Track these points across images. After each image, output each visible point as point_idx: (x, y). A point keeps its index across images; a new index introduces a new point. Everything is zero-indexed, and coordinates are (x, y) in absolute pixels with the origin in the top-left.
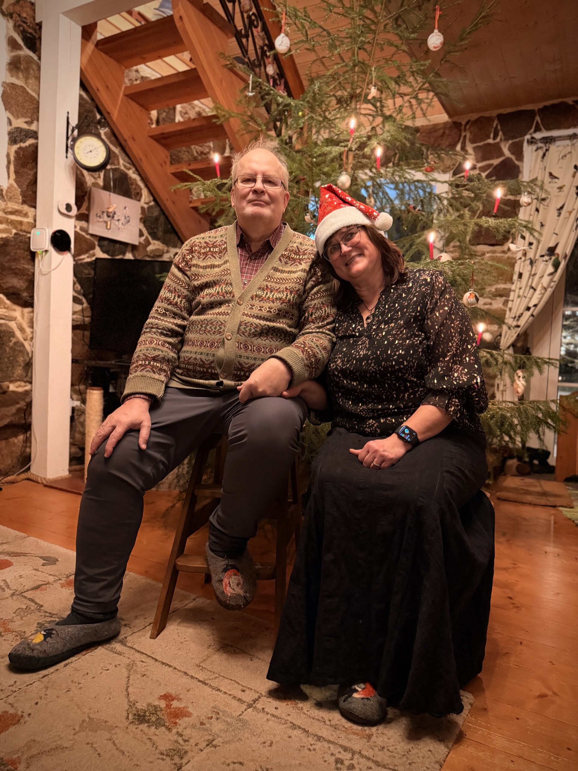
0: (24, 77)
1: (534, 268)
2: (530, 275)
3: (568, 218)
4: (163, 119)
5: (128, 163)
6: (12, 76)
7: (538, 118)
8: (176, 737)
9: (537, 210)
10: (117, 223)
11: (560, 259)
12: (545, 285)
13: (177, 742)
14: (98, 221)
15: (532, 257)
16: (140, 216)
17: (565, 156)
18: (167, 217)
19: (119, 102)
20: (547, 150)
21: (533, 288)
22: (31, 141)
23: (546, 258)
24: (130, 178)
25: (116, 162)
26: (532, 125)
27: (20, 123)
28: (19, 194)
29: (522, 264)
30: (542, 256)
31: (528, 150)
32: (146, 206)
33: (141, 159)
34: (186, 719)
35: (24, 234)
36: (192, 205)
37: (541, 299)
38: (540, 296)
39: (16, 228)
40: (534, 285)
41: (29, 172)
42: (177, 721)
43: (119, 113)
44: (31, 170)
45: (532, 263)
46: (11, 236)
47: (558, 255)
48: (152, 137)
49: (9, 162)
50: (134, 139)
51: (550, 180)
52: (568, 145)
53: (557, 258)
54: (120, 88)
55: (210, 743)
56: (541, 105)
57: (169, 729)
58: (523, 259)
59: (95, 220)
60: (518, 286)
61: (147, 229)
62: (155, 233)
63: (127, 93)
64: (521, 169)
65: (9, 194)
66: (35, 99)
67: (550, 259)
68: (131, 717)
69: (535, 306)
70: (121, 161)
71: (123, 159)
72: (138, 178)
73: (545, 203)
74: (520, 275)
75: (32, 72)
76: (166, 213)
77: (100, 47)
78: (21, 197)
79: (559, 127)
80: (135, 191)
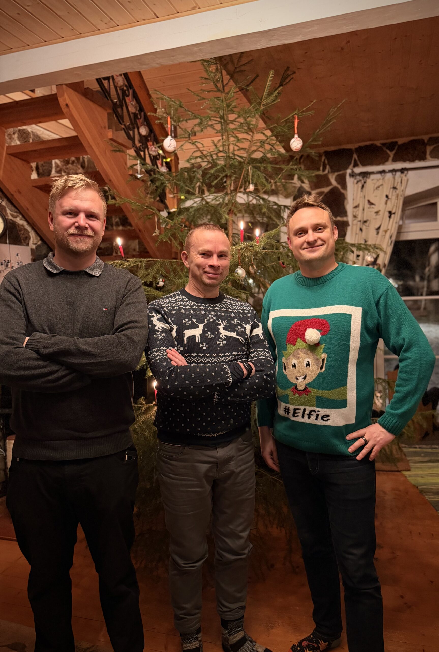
3: (385, 235)
7: (355, 156)
9: (361, 230)
17: (379, 187)
19: (3, 161)
20: (365, 182)
26: (351, 161)
31: (350, 181)
48: (36, 187)
50: (20, 192)
51: (368, 206)
52: (380, 179)
53: (380, 267)
54: (3, 148)
56: (357, 145)
63: (9, 152)
64: (346, 196)
70: (8, 211)
72: (25, 223)
73: (367, 224)
79: (371, 164)
80: (24, 236)
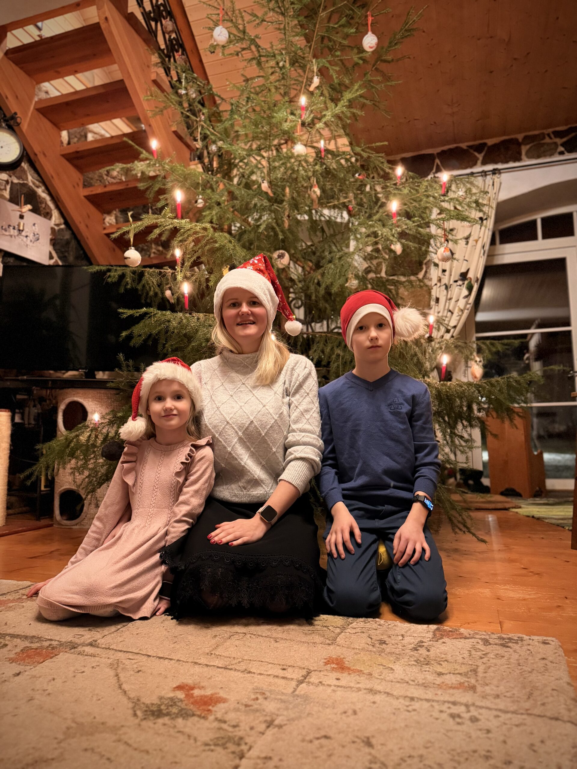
1: (450, 292)
2: (446, 299)
3: (475, 246)
5: (37, 180)
7: (437, 161)
8: (216, 724)
9: (447, 240)
10: (25, 239)
11: (472, 282)
12: (462, 307)
13: (220, 729)
15: (447, 282)
16: (51, 237)
18: (78, 242)
19: (30, 114)
21: (450, 311)
23: (460, 283)
24: (40, 197)
25: (24, 177)
26: (433, 167)
29: (438, 289)
30: (456, 281)
32: (56, 228)
33: (52, 177)
34: (221, 705)
36: (106, 232)
37: (459, 320)
38: (458, 318)
40: (451, 308)
42: (210, 708)
43: (29, 125)
45: (447, 288)
47: (471, 279)
48: (63, 156)
50: (44, 154)
53: (470, 282)
54: (31, 99)
55: (270, 724)
56: (439, 150)
57: (204, 717)
58: (439, 284)
59: (1, 233)
60: (436, 311)
61: (56, 252)
62: (65, 257)
63: (39, 106)
67: (463, 284)
68: (139, 713)
69: (455, 327)
70: (30, 178)
71: (31, 175)
72: (48, 198)
74: (437, 300)
76: (79, 237)
77: (11, 56)
80: (44, 211)
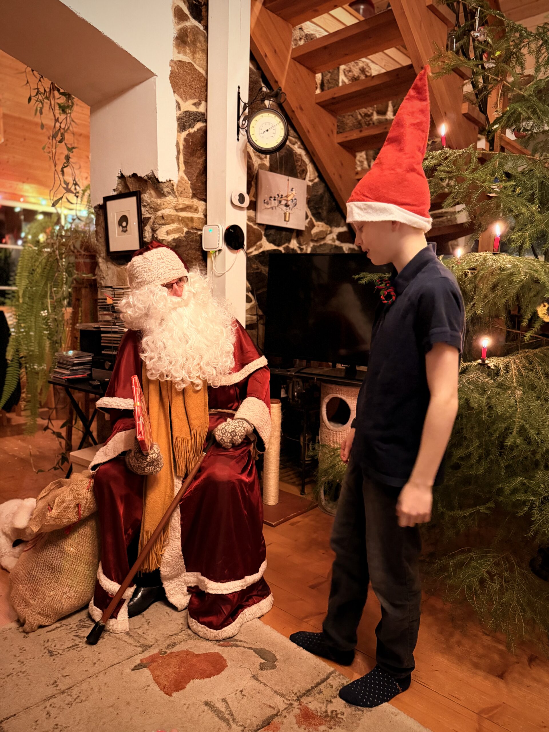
0: (191, 52)
4: (328, 80)
6: (179, 53)
10: (284, 208)
14: (266, 208)
16: (306, 196)
18: (331, 194)
19: (287, 67)
22: (199, 125)
24: (296, 153)
27: (188, 106)
28: (189, 188)
32: (310, 184)
33: (309, 132)
35: (195, 231)
36: (357, 177)
39: (187, 225)
41: (198, 161)
43: (287, 79)
44: (199, 158)
46: (182, 235)
48: (318, 104)
49: (178, 152)
50: (301, 109)
54: (288, 50)
59: (263, 208)
61: (311, 210)
62: (319, 213)
63: (295, 56)
65: (179, 189)
66: (203, 76)
72: (303, 153)
75: (198, 44)
78: (191, 191)
80: (300, 169)
